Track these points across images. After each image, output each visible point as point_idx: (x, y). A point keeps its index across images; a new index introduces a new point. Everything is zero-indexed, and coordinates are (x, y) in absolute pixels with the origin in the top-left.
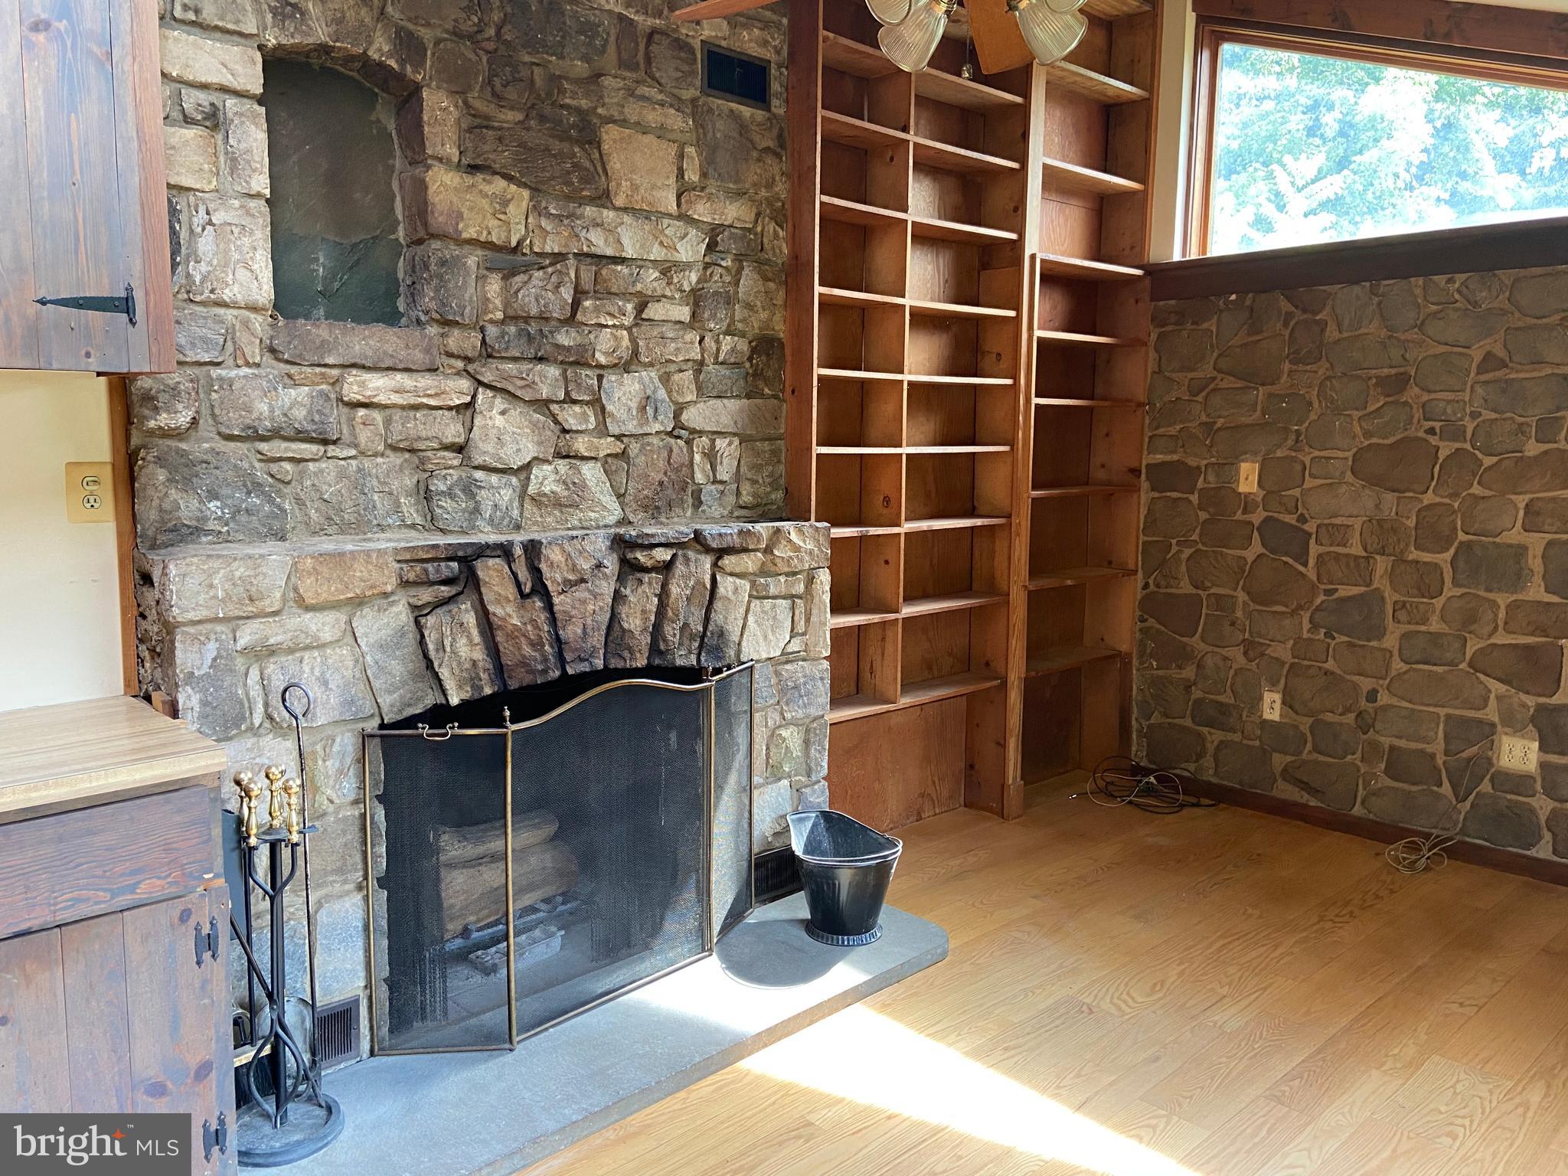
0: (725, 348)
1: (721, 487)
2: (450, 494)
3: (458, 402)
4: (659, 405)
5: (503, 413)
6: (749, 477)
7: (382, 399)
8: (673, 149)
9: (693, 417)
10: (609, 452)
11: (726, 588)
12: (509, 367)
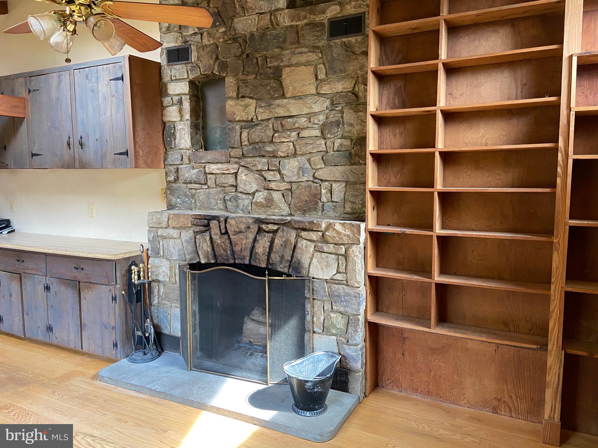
0: (336, 145)
1: (335, 204)
2: (230, 200)
3: (233, 172)
4: (304, 170)
5: (245, 175)
6: (350, 200)
7: (214, 172)
8: (311, 69)
9: (320, 174)
10: (285, 188)
11: (302, 244)
12: (249, 160)
